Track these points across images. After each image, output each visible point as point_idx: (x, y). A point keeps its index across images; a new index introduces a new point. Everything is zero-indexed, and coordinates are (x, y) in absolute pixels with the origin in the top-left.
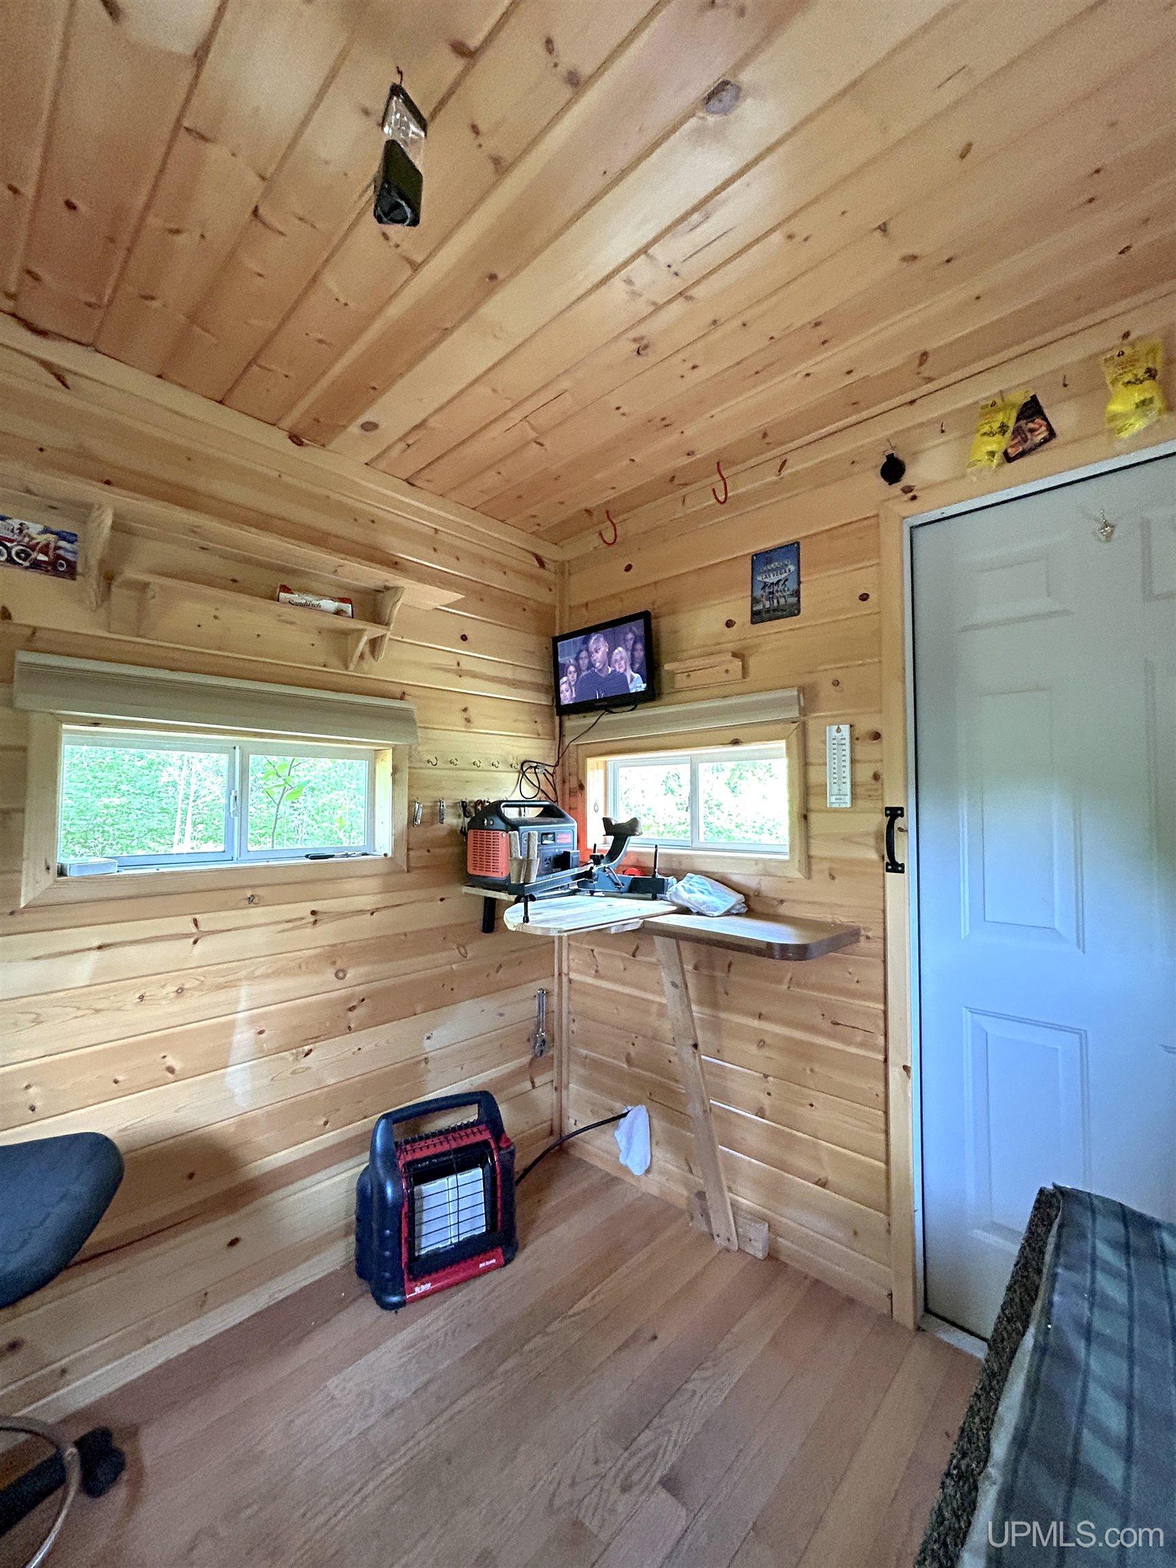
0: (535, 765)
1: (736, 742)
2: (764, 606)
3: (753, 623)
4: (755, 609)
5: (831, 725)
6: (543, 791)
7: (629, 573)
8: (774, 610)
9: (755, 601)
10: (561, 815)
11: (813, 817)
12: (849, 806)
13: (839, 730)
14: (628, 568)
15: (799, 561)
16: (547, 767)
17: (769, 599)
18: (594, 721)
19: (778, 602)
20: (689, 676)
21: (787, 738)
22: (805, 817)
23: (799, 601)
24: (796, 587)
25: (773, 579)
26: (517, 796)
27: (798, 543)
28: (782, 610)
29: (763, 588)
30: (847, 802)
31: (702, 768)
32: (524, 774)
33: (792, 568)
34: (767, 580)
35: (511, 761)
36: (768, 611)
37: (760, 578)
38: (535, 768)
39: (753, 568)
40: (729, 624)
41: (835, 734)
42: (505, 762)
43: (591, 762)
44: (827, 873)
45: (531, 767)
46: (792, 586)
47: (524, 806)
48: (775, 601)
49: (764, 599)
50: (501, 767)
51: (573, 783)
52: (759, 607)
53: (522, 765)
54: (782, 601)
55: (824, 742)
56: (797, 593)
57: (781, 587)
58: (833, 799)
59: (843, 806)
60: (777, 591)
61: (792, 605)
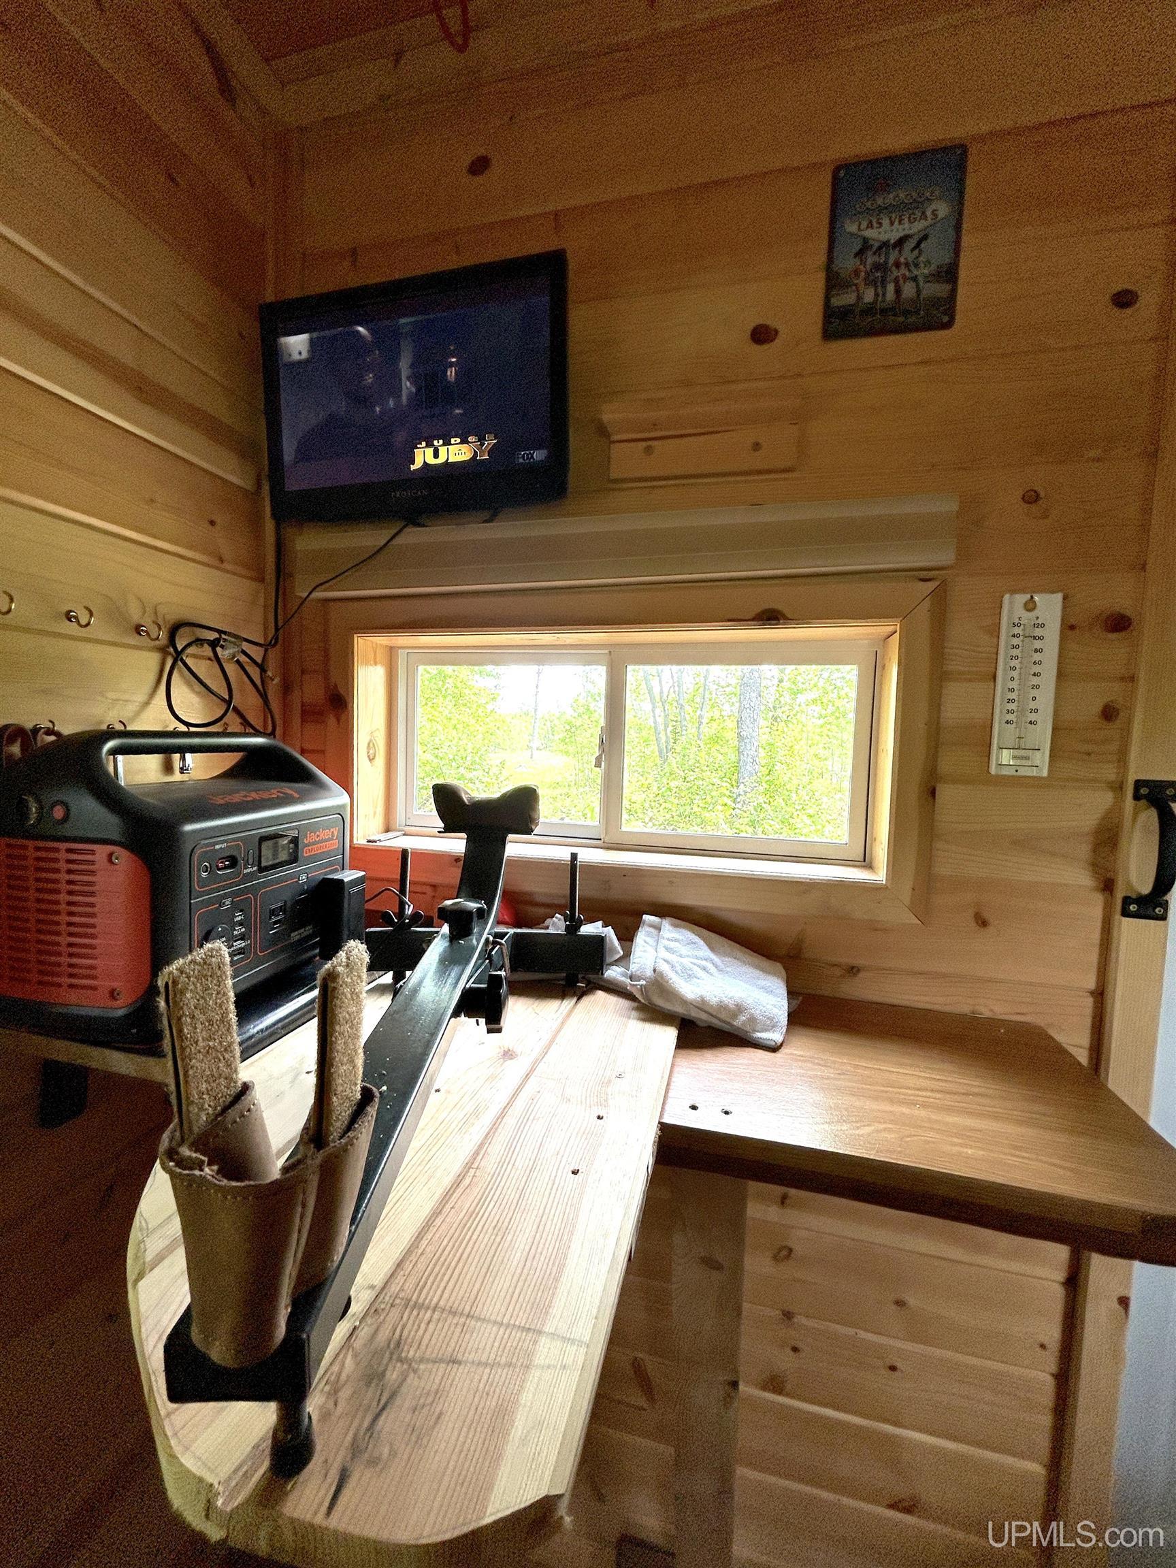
0: (213, 636)
1: (770, 617)
2: (859, 298)
3: (829, 334)
4: (836, 302)
5: (1014, 592)
6: (236, 710)
7: (479, 179)
8: (883, 311)
9: (834, 282)
10: (304, 776)
11: (946, 793)
12: (1045, 773)
13: (1030, 606)
14: (479, 166)
15: (961, 193)
16: (245, 646)
17: (872, 283)
18: (383, 542)
19: (898, 291)
20: (648, 450)
21: (905, 616)
22: (933, 793)
23: (954, 292)
24: (947, 259)
25: (888, 231)
26: (155, 718)
27: (964, 149)
28: (906, 313)
29: (860, 253)
30: (1040, 764)
31: (635, 674)
32: (178, 656)
33: (943, 209)
34: (869, 233)
35: (135, 615)
36: (869, 310)
37: (852, 228)
38: (214, 644)
39: (834, 202)
40: (761, 335)
41: (1020, 611)
42: (115, 614)
43: (363, 644)
44: (971, 912)
45: (199, 642)
46: (935, 254)
47: (182, 750)
48: (891, 288)
49: (859, 281)
50: (98, 628)
51: (312, 690)
52: (845, 299)
53: (174, 631)
54: (908, 290)
55: (995, 631)
56: (949, 274)
57: (907, 254)
58: (1006, 757)
59: (1033, 772)
60: (897, 265)
61: (935, 302)
